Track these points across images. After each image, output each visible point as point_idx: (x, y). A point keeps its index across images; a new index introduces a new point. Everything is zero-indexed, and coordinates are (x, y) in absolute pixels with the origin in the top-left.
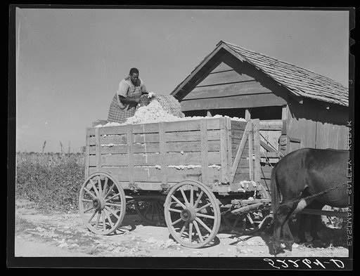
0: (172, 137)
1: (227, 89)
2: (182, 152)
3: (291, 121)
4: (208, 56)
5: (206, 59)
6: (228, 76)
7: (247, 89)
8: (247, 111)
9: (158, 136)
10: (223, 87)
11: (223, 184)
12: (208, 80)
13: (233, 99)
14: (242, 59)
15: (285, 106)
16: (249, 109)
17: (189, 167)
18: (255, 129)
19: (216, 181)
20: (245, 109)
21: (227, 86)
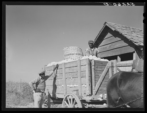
0: (67, 70)
1: (110, 46)
2: (71, 78)
3: (138, 61)
4: (101, 31)
5: (100, 32)
6: (111, 40)
7: (118, 45)
8: (118, 57)
9: (62, 70)
10: (108, 45)
11: (88, 95)
12: (103, 43)
13: (112, 51)
14: (113, 29)
15: (134, 52)
16: (119, 55)
17: (74, 86)
18: (114, 65)
19: (85, 94)
20: (117, 56)
21: (110, 44)
